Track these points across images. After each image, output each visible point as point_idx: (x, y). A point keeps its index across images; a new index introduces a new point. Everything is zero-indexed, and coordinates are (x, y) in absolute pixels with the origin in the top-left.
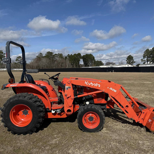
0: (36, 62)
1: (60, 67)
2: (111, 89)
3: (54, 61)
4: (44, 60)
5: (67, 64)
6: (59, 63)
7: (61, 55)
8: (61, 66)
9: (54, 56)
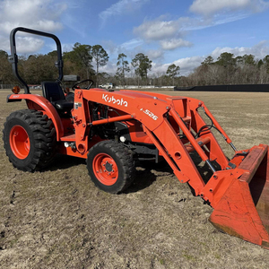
0: (199, 74)
1: (244, 82)
2: (147, 112)
3: (232, 71)
4: (214, 70)
5: (261, 76)
6: (244, 75)
7: (249, 59)
8: (248, 79)
9: (235, 60)
